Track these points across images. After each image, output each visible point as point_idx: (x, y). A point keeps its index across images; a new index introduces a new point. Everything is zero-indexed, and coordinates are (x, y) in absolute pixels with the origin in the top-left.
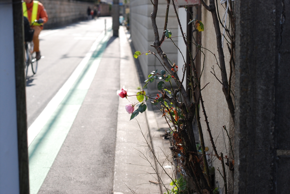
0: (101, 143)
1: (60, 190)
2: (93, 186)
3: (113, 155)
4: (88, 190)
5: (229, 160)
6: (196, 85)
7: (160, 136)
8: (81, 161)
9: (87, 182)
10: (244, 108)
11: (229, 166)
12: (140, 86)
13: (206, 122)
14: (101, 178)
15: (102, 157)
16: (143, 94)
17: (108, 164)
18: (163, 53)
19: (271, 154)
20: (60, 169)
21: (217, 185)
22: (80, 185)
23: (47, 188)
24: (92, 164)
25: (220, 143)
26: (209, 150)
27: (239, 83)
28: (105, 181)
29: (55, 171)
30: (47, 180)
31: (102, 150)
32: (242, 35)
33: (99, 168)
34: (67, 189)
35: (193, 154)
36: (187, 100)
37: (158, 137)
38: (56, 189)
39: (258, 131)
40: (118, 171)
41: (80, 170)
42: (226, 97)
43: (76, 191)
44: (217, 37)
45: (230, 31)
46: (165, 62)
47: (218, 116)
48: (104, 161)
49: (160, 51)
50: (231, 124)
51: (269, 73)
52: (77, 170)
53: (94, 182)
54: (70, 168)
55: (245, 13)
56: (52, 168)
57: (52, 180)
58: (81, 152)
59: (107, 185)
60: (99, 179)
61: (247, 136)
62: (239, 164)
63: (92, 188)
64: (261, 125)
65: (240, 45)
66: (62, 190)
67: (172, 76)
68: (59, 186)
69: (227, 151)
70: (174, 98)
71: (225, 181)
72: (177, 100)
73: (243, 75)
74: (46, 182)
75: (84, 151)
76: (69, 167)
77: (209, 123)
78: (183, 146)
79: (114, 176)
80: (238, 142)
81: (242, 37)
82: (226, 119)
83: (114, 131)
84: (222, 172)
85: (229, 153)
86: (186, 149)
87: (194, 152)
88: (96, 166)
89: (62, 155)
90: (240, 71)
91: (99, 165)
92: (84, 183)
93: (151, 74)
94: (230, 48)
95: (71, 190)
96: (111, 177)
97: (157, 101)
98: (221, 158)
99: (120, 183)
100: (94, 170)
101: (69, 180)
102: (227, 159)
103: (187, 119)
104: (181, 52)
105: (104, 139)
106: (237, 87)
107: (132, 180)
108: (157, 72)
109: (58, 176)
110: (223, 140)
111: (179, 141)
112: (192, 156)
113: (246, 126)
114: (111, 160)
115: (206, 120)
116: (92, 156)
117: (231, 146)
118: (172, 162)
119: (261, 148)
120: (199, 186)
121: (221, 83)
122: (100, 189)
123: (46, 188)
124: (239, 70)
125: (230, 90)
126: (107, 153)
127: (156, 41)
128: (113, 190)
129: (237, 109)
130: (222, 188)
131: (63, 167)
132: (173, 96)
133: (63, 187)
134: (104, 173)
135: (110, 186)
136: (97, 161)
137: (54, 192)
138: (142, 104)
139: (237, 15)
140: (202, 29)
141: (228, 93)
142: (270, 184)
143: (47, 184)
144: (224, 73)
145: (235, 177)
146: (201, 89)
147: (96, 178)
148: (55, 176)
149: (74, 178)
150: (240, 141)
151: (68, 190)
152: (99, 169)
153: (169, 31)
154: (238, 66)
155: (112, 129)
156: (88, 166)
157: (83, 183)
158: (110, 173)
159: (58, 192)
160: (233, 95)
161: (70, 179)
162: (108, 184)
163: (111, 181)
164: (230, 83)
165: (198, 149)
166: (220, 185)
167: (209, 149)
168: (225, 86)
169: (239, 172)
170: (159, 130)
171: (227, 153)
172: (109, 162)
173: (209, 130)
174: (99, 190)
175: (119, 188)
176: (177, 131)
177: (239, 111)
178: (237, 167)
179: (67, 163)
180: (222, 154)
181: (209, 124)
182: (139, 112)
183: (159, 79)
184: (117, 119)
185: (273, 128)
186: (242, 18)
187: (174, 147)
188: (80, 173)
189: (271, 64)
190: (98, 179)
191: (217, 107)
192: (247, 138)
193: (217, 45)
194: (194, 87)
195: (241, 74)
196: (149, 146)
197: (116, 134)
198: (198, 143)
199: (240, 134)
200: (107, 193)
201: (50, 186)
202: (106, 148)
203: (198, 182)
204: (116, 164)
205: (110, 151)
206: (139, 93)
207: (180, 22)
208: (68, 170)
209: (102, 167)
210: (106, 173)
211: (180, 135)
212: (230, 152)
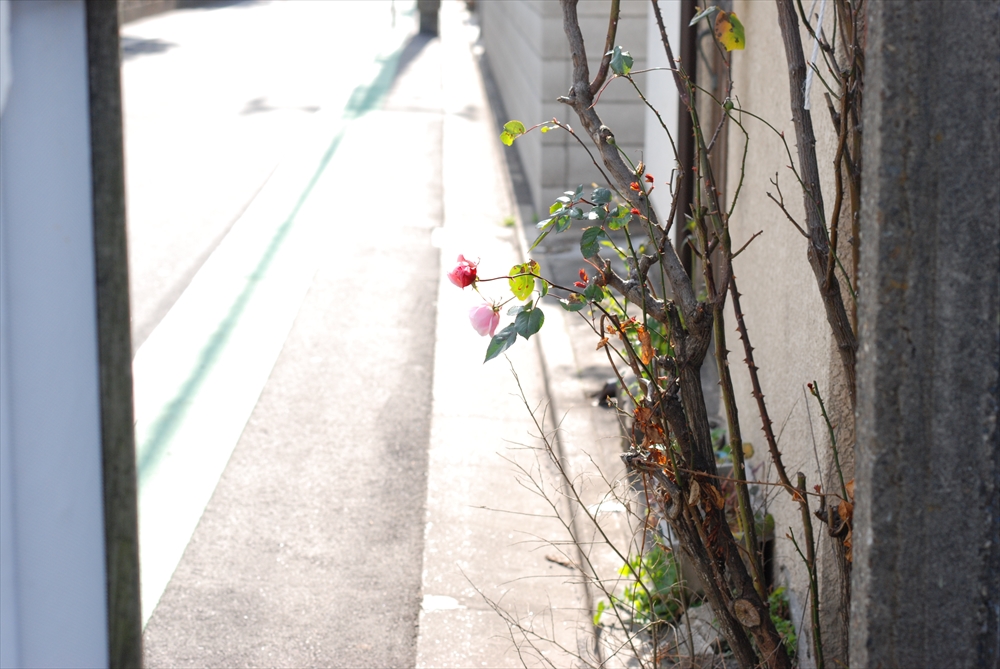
0: (380, 417)
1: (240, 587)
2: (354, 575)
3: (421, 463)
4: (337, 587)
5: (828, 501)
6: (717, 238)
7: (581, 397)
8: (309, 484)
9: (332, 558)
10: (890, 347)
11: (826, 522)
12: (513, 214)
13: (747, 365)
14: (379, 545)
15: (383, 470)
16: (531, 274)
17: (403, 493)
18: (603, 127)
19: (981, 508)
20: (238, 512)
21: (780, 578)
22: (306, 570)
23: (193, 581)
24: (347, 493)
25: (793, 436)
26: (756, 454)
27: (876, 263)
28: (393, 556)
29: (223, 517)
30: (193, 551)
31: (382, 443)
32: (888, 93)
33: (372, 510)
34: (262, 583)
35: (702, 481)
36: (685, 293)
37: (575, 400)
38: (225, 582)
39: (941, 430)
40: (438, 521)
41: (306, 516)
42: (819, 283)
43: (293, 589)
44: (790, 73)
45: (836, 50)
46: (609, 157)
47: (787, 341)
48: (389, 482)
49: (591, 121)
50: (835, 374)
51: (982, 227)
52: (297, 517)
53: (357, 560)
54: (271, 510)
55: (899, 17)
56: (209, 507)
57: (209, 550)
58: (309, 451)
59: (400, 571)
60: (374, 549)
61: (901, 446)
62: (870, 541)
63: (348, 581)
64: (951, 408)
65: (882, 129)
66: (245, 585)
67: (633, 210)
68: (234, 572)
69: (821, 465)
70: (640, 287)
71: (813, 571)
72: (648, 291)
73: (890, 233)
74: (190, 558)
75: (321, 447)
76: (267, 503)
77: (757, 368)
78: (670, 451)
79: (426, 537)
80: (867, 467)
81: (888, 101)
82: (816, 355)
83: (423, 375)
84: (801, 538)
85: (826, 475)
86: (679, 463)
87: (705, 473)
88: (364, 500)
89: (244, 462)
90: (879, 219)
91: (373, 496)
92: (322, 563)
93: (560, 202)
94: (838, 109)
95: (276, 589)
96: (414, 541)
97: (581, 297)
98: (800, 493)
99: (444, 565)
100: (354, 515)
101: (270, 551)
102: (819, 498)
103: (684, 356)
104: (664, 126)
105: (388, 406)
106: (867, 274)
107: (485, 553)
108: (580, 196)
109: (232, 538)
110: (805, 427)
111: (656, 434)
112: (698, 488)
113: (898, 410)
114: (416, 481)
115: (749, 359)
116: (349, 465)
117: (836, 453)
118: (629, 505)
119: (949, 490)
120: (723, 589)
121: (803, 232)
122: (376, 583)
123: (189, 579)
124: (875, 216)
125: (834, 261)
126: (401, 454)
127: (579, 84)
128: (422, 588)
129: (867, 348)
130: (801, 593)
131: (247, 505)
132: (634, 278)
133: (250, 577)
134: (391, 528)
135: (410, 575)
136: (365, 485)
137: (216, 592)
138: (530, 305)
139: (871, 19)
140: (737, 41)
141: (829, 268)
142: (978, 614)
143: (195, 564)
144: (814, 199)
145: (856, 585)
146: (733, 251)
147: (363, 543)
148: (220, 538)
149: (286, 545)
150: (877, 463)
151: (267, 588)
152: (371, 513)
153: (624, 54)
154: (872, 201)
155: (418, 368)
156: (336, 500)
157: (318, 563)
158: (412, 528)
159: (231, 595)
160: (843, 277)
161: (273, 548)
162: (403, 567)
163: (413, 555)
164: (835, 235)
165: (715, 449)
166: (793, 579)
167: (755, 450)
168: (818, 243)
169: (869, 570)
170: (580, 376)
171: (818, 471)
172: (407, 488)
173: (758, 392)
174: (374, 589)
175: (440, 581)
176: (649, 399)
177: (875, 359)
178: (862, 550)
179: (262, 491)
180: (802, 479)
181: (758, 372)
182: (518, 336)
183: (587, 218)
184: (433, 332)
185: (992, 418)
186: (891, 35)
187: (636, 456)
188: (308, 527)
189: (990, 196)
190: (370, 549)
191: (787, 307)
192: (900, 454)
193: (792, 101)
194: (710, 244)
195: (884, 228)
196: (550, 449)
197: (430, 387)
198: (715, 426)
199: (875, 440)
200: (401, 597)
201: (205, 574)
202: (395, 437)
203: (718, 576)
204: (433, 496)
205: (411, 449)
206: (519, 270)
207: (662, 15)
208: (266, 516)
209: (384, 505)
210: (396, 525)
211: (658, 415)
212: (831, 469)
